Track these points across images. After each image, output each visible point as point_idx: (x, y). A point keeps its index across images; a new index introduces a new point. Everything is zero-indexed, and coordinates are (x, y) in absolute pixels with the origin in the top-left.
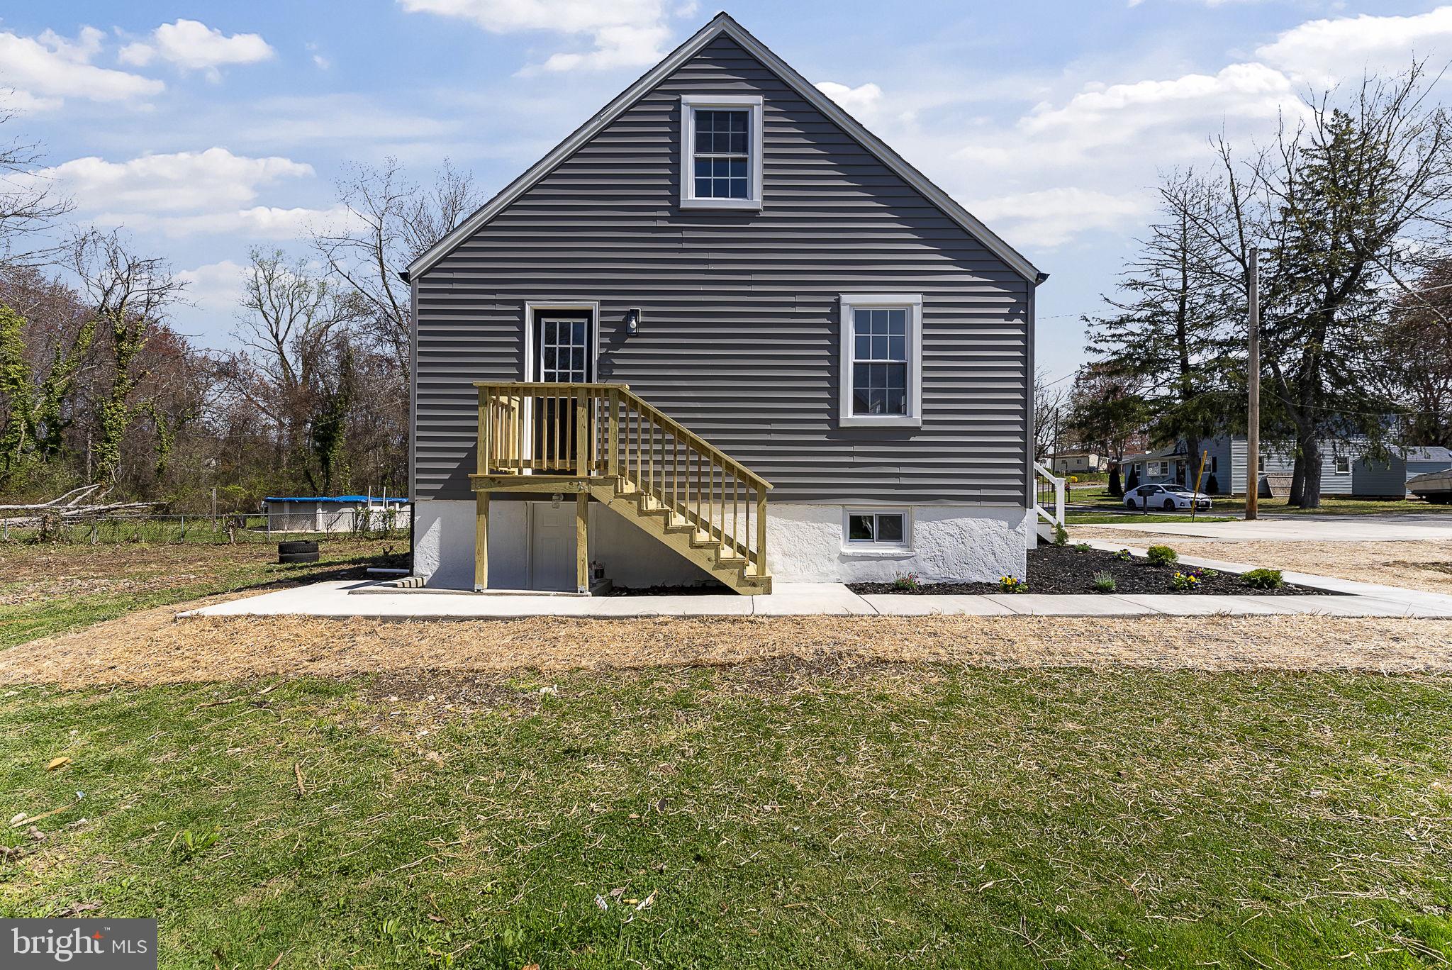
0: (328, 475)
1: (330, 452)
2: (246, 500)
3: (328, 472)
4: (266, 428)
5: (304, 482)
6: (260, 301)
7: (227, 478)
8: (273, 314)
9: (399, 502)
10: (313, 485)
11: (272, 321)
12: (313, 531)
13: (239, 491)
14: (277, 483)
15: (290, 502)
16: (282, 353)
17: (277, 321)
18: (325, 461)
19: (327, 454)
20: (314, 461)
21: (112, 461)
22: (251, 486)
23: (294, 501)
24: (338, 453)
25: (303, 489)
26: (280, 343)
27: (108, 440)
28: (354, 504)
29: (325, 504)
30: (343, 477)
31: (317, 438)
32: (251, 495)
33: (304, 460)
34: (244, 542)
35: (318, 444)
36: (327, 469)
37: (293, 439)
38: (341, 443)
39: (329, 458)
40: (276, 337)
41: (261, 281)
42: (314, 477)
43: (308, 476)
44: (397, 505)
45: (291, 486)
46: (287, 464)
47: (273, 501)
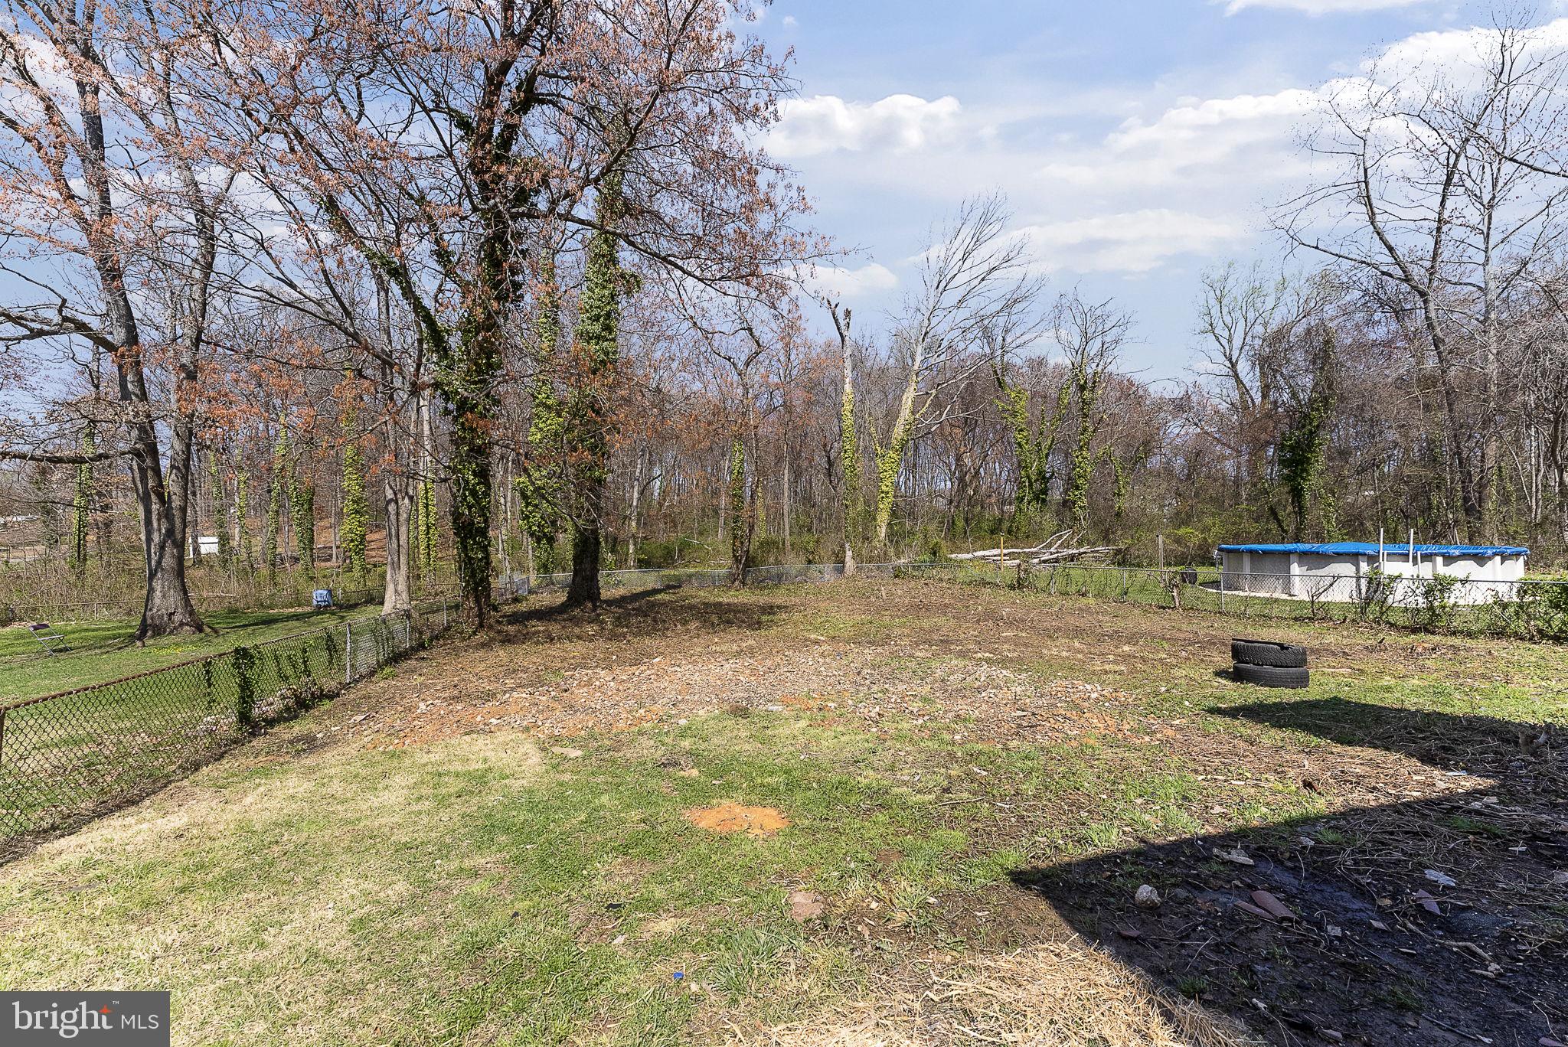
0: (1300, 511)
1: (1302, 478)
2: (1200, 546)
3: (1301, 508)
4: (1222, 458)
5: (1267, 522)
6: (1211, 325)
7: (1182, 519)
8: (1226, 334)
9: (1443, 555)
10: (1280, 526)
11: (1224, 342)
12: (1285, 597)
13: (1193, 535)
14: (1234, 524)
15: (1251, 552)
16: (1236, 376)
17: (1230, 341)
18: (1297, 493)
19: (1299, 484)
20: (1281, 494)
21: (1081, 507)
22: (1205, 529)
23: (1257, 552)
24: (1314, 481)
25: (1268, 531)
26: (1233, 365)
27: (1077, 488)
28: (1354, 557)
29: (1304, 557)
30: (1322, 512)
31: (1283, 463)
32: (1205, 538)
33: (1267, 493)
34: (1192, 609)
35: (1285, 471)
36: (1299, 502)
37: (1253, 468)
38: (1319, 462)
39: (1302, 488)
40: (1230, 360)
41: (1213, 302)
42: (1281, 514)
43: (1273, 512)
44: (1439, 560)
45: (1255, 528)
46: (1246, 499)
47: (1229, 551)
